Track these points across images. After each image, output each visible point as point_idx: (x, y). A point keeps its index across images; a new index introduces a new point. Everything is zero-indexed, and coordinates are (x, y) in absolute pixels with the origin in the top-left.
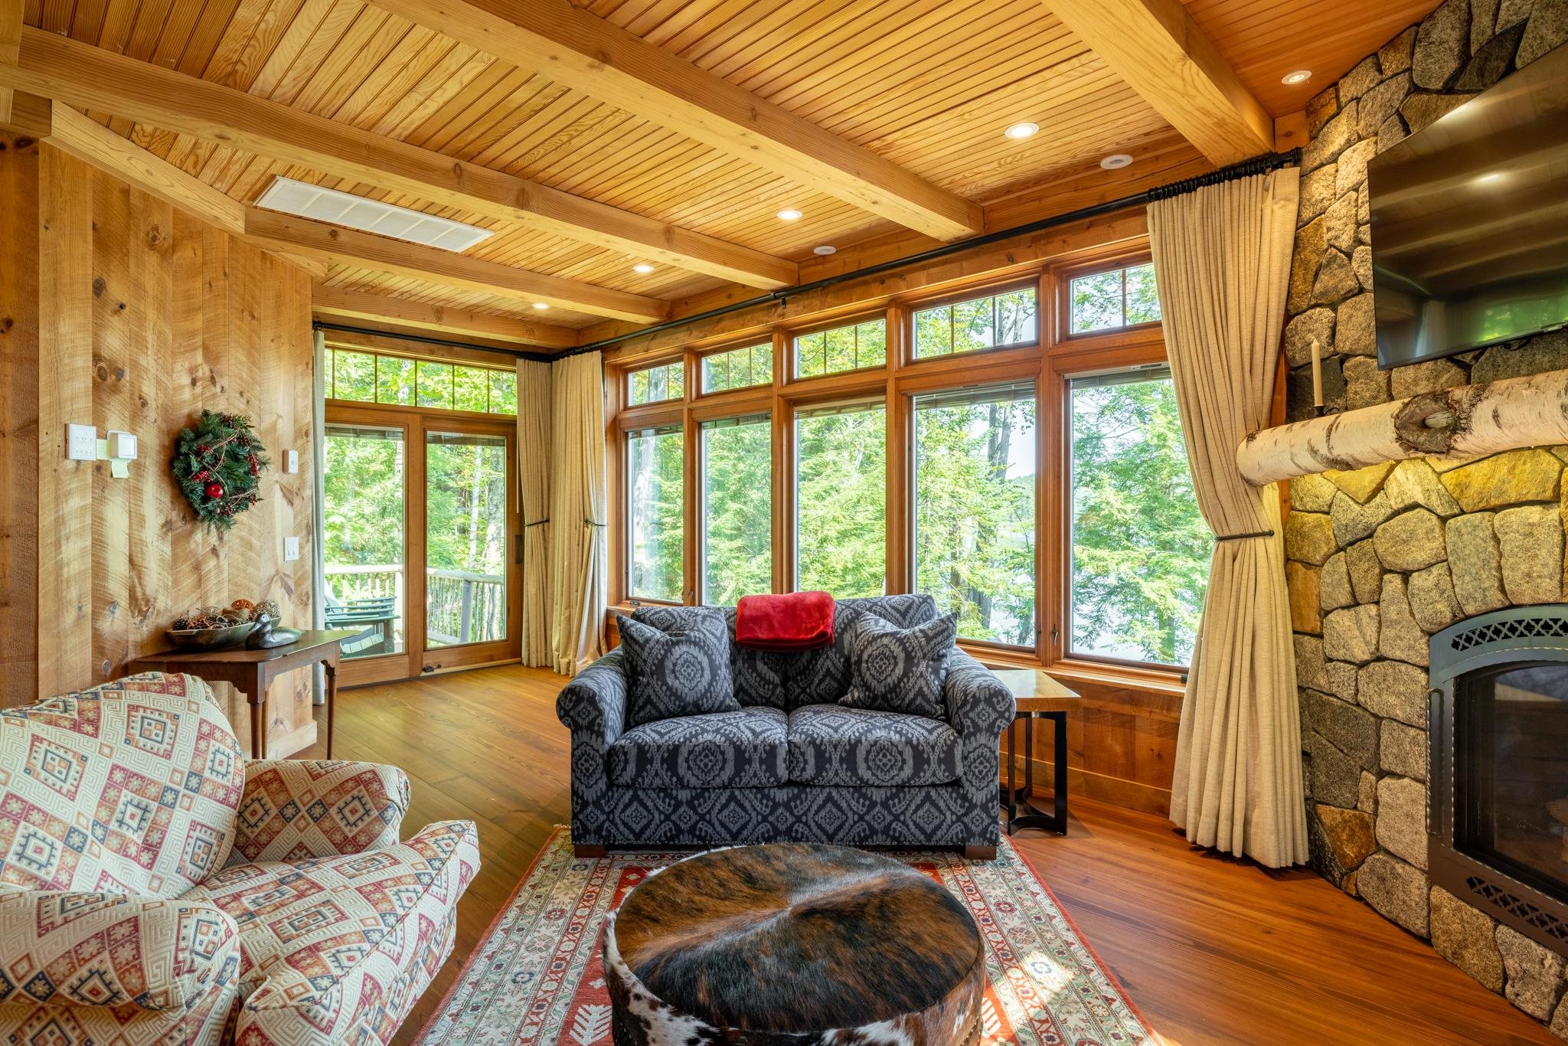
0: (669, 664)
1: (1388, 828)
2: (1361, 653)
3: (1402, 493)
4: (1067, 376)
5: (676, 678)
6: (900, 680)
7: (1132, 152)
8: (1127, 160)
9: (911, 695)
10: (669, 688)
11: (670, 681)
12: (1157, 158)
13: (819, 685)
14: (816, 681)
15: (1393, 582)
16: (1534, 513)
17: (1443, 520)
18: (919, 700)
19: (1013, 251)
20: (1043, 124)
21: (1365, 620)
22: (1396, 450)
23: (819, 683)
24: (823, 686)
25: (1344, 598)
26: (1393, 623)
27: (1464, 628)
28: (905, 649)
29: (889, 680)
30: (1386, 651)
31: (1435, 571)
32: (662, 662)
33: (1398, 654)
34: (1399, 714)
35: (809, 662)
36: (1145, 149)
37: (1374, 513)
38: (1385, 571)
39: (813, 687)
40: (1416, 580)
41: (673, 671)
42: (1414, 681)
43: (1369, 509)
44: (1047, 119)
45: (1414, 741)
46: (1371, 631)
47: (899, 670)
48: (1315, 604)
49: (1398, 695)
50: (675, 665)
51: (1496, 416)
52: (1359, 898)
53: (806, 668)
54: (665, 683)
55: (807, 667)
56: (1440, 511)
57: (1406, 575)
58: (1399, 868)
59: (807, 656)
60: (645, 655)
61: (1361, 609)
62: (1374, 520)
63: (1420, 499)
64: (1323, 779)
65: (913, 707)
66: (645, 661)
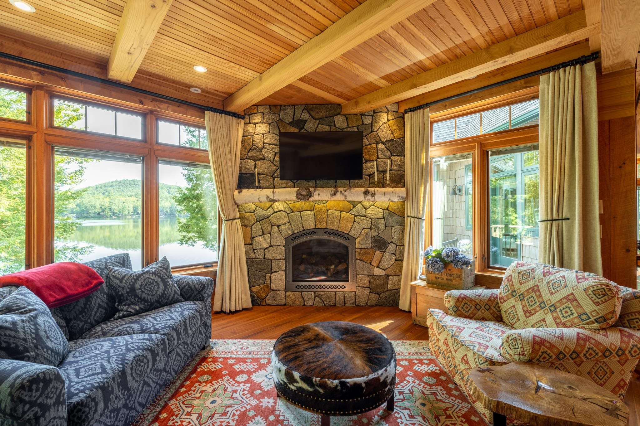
0: (42, 334)
1: (275, 284)
2: (266, 246)
3: (278, 208)
4: (159, 158)
5: (51, 341)
6: (164, 291)
7: (203, 90)
8: (199, 91)
9: (172, 295)
10: (52, 351)
11: (50, 345)
12: (205, 96)
13: (95, 315)
14: (93, 313)
15: (276, 228)
16: (309, 212)
17: (288, 214)
18: (176, 296)
19: (143, 100)
20: (209, 73)
21: (267, 238)
22: (295, 198)
23: (96, 313)
24: (98, 315)
25: (261, 234)
26: (275, 238)
27: (294, 236)
28: (159, 277)
29: (158, 293)
30: (272, 244)
31: (287, 225)
32: (37, 334)
33: (278, 244)
34: (278, 257)
35: (85, 305)
36: (208, 92)
37: (269, 212)
38: (272, 226)
39: (92, 318)
40: (282, 227)
41: (48, 337)
42: (282, 249)
43: (268, 211)
44: (210, 72)
45: (282, 263)
46: (269, 240)
47: (162, 287)
48: (250, 236)
49: (277, 253)
50: (46, 332)
51: (319, 194)
52: (267, 305)
53: (83, 309)
54: (48, 348)
55: (85, 307)
56: (288, 212)
57: (278, 226)
58: (278, 292)
59: (82, 301)
60: (22, 335)
61: (265, 236)
62: (269, 214)
63: (283, 209)
64: (254, 280)
65: (174, 300)
66: (25, 340)
